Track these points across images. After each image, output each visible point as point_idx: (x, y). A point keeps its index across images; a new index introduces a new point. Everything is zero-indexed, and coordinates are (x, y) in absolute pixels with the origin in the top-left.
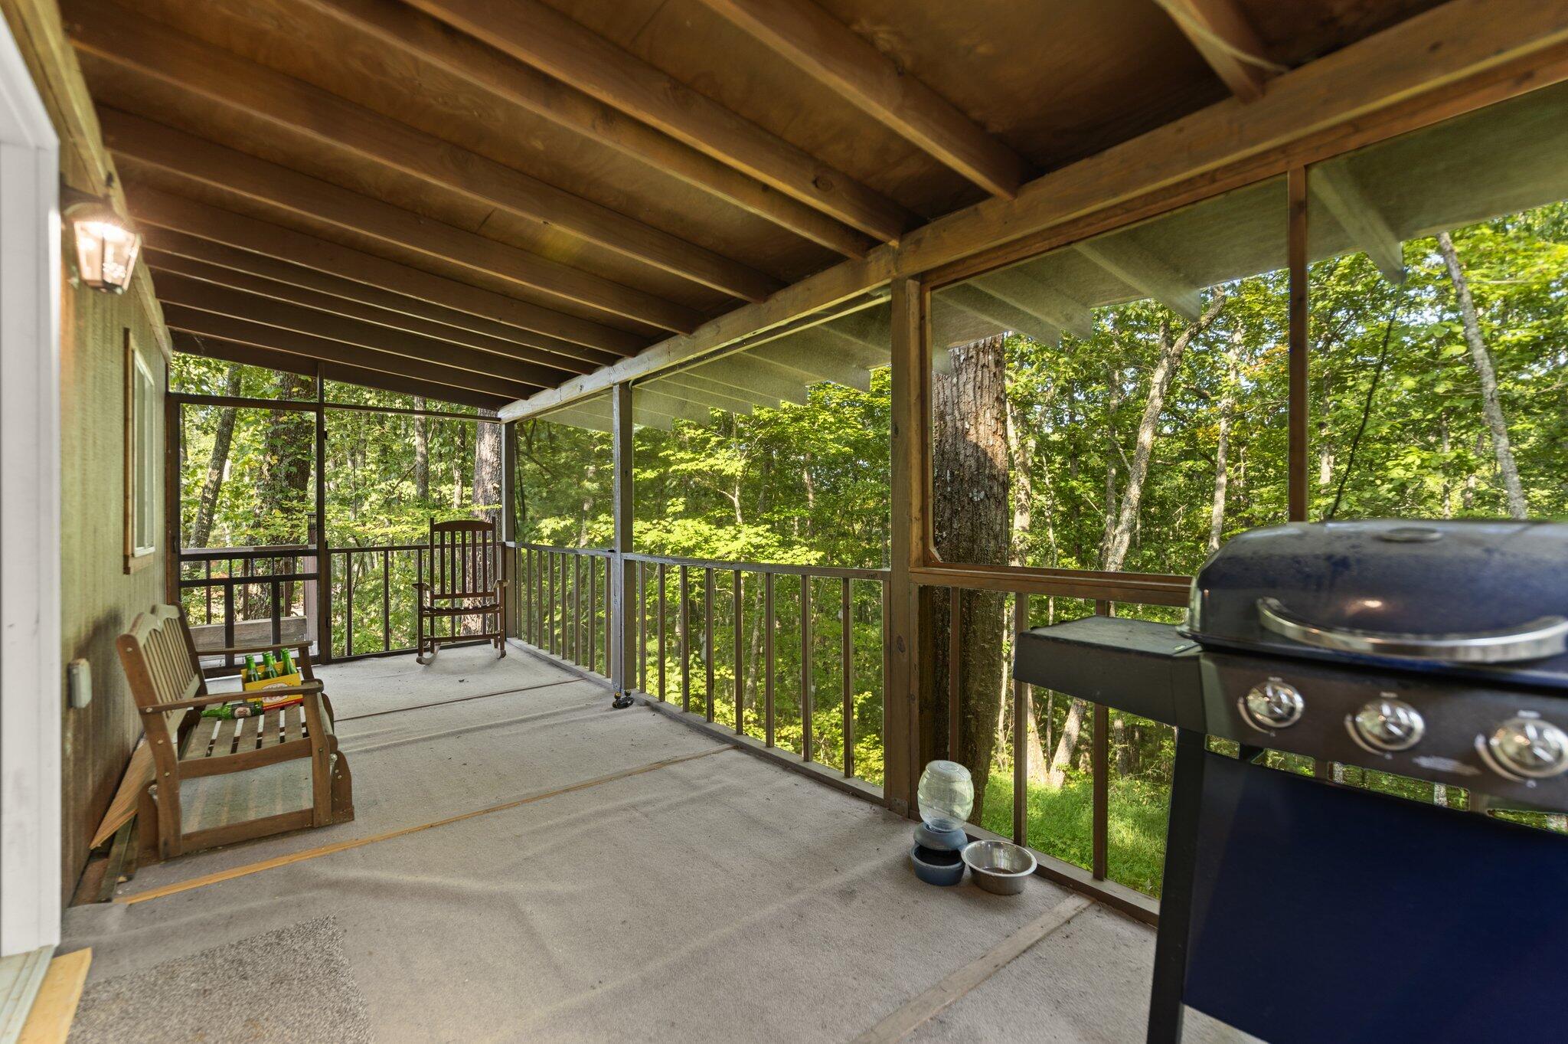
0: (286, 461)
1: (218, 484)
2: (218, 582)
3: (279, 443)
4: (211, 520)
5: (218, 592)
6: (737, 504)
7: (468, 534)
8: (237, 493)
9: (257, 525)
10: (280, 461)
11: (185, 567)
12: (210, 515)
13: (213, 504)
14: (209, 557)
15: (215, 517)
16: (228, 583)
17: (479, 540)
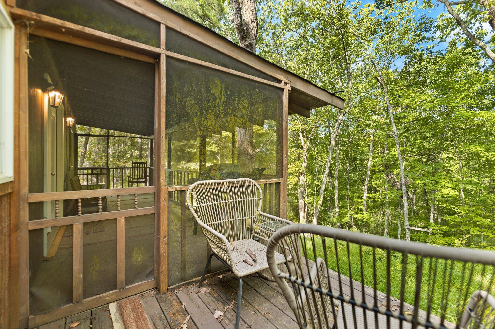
0: (102, 146)
1: (85, 151)
2: (85, 174)
3: (100, 142)
4: (83, 161)
5: (85, 177)
6: (219, 159)
7: (141, 165)
8: (90, 154)
9: (95, 162)
10: (101, 146)
11: (78, 171)
12: (83, 159)
13: (84, 157)
14: (84, 169)
15: (85, 160)
16: (87, 175)
17: (143, 166)
